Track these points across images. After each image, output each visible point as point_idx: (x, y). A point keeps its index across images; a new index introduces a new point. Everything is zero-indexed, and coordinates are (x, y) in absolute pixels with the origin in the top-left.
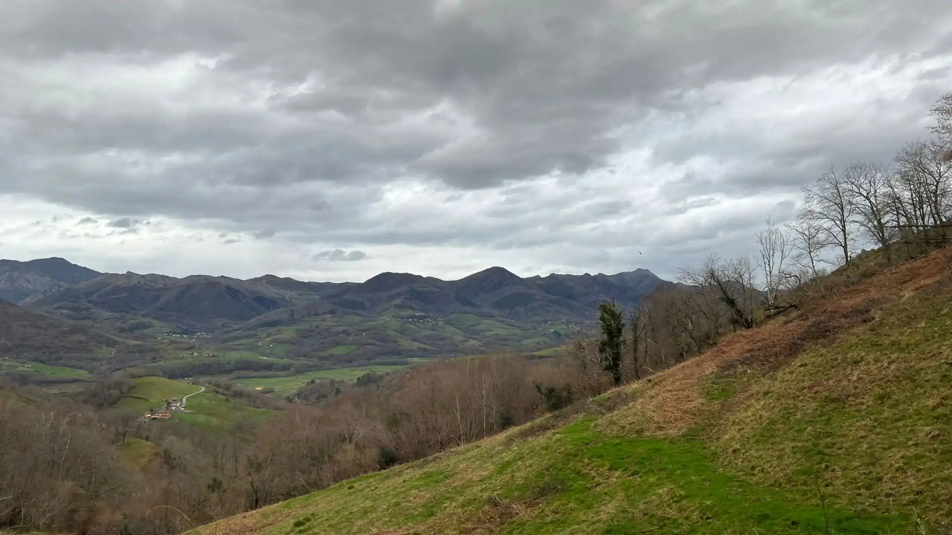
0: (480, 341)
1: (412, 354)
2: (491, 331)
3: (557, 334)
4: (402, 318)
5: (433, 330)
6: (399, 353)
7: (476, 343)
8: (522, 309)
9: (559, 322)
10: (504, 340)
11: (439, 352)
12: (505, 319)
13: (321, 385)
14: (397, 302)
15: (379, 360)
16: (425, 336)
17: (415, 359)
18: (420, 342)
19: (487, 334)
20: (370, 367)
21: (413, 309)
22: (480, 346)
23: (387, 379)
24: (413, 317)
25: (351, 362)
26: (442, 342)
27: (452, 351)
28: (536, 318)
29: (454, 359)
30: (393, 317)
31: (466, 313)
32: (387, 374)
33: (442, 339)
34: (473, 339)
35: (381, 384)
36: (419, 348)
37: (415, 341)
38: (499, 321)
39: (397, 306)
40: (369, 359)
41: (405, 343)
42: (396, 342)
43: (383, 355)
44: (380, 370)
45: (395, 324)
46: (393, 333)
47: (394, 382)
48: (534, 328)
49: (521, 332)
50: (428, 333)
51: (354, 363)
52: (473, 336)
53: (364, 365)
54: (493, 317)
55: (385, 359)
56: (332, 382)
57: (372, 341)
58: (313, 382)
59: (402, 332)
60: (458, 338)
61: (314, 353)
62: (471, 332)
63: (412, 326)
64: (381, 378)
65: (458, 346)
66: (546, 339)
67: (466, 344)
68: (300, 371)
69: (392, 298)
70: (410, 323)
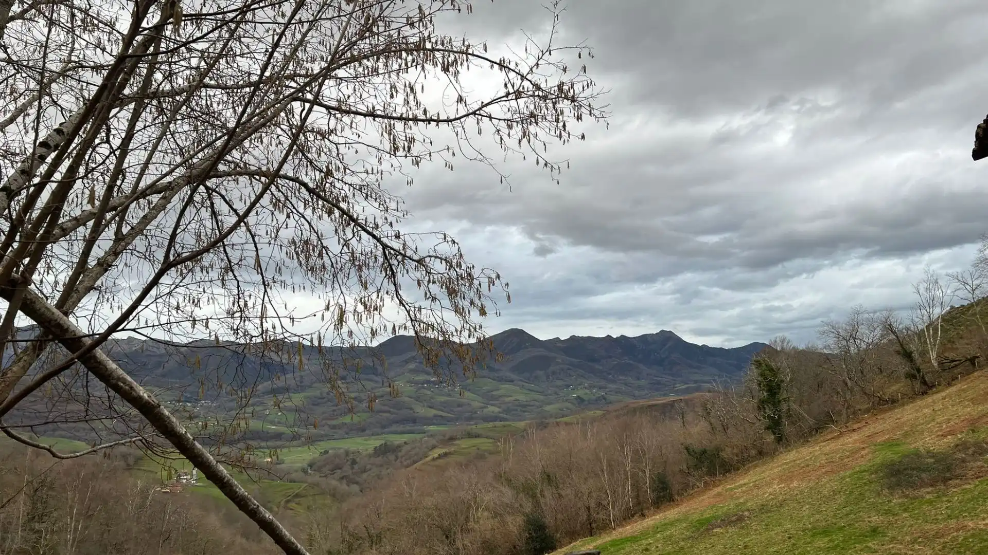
0: (499, 407)
1: (429, 421)
2: (511, 396)
3: (580, 399)
4: (417, 383)
5: (449, 395)
6: (414, 421)
7: (497, 410)
8: (540, 373)
9: (582, 386)
10: (524, 406)
11: (457, 419)
12: (524, 384)
13: (336, 456)
14: (412, 366)
15: (394, 428)
16: (441, 402)
17: (432, 428)
18: (435, 409)
19: (507, 399)
20: (383, 436)
21: (428, 374)
22: (500, 413)
23: (406, 448)
24: (428, 382)
25: (364, 430)
26: (460, 409)
27: (470, 419)
28: (559, 383)
29: (474, 427)
30: (408, 382)
31: (484, 377)
32: (405, 443)
33: (459, 406)
34: (492, 405)
35: (400, 454)
36: (435, 416)
37: (431, 407)
38: (519, 386)
39: (412, 371)
40: (384, 427)
41: (421, 411)
42: (411, 409)
43: (397, 422)
44: (398, 439)
45: (409, 389)
46: (407, 399)
47: (413, 453)
48: (556, 393)
49: (542, 397)
50: (443, 399)
51: (367, 432)
52: (491, 402)
53: (378, 434)
54: (512, 381)
55: (401, 428)
56: (347, 453)
57: (386, 408)
58: (326, 452)
59: (417, 399)
60: (476, 404)
61: (324, 422)
62: (490, 398)
63: (429, 393)
64: (399, 446)
65: (476, 413)
66: (569, 405)
67: (485, 410)
68: (311, 441)
69: (407, 362)
70: (424, 388)
